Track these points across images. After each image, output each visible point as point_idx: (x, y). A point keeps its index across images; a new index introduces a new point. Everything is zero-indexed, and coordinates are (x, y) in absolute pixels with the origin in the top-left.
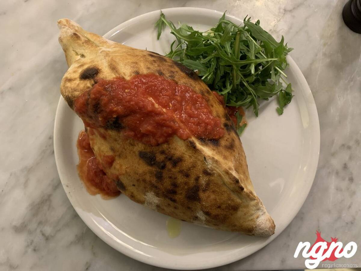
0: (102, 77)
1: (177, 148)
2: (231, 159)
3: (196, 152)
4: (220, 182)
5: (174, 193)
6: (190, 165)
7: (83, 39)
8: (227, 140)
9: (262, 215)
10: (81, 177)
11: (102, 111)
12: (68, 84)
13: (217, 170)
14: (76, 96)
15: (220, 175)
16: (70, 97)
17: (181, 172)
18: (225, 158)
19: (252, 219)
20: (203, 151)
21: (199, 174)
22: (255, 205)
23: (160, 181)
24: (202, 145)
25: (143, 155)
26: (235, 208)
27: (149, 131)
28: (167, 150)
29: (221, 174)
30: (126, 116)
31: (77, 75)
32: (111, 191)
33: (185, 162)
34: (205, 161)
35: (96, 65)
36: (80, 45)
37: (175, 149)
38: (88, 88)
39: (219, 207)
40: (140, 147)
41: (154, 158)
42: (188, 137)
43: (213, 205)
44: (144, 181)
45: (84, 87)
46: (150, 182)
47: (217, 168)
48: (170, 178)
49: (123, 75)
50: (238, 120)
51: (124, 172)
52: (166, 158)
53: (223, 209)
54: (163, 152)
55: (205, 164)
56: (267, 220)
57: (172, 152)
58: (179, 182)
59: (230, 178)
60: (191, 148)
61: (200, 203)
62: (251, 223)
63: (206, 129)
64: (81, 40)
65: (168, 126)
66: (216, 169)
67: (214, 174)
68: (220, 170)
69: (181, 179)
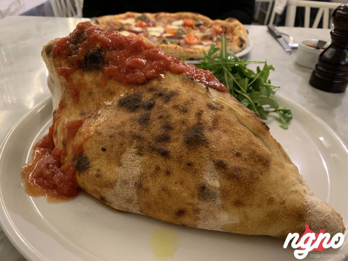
5: (167, 138)
6: (189, 98)
13: (226, 103)
15: (230, 109)
19: (296, 192)
21: (202, 108)
33: (180, 95)
34: (207, 93)
37: (168, 84)
41: (139, 99)
43: (229, 151)
44: (122, 133)
46: (131, 132)
48: (161, 117)
52: (156, 94)
53: (245, 159)
55: (209, 96)
66: (223, 102)
68: (229, 104)
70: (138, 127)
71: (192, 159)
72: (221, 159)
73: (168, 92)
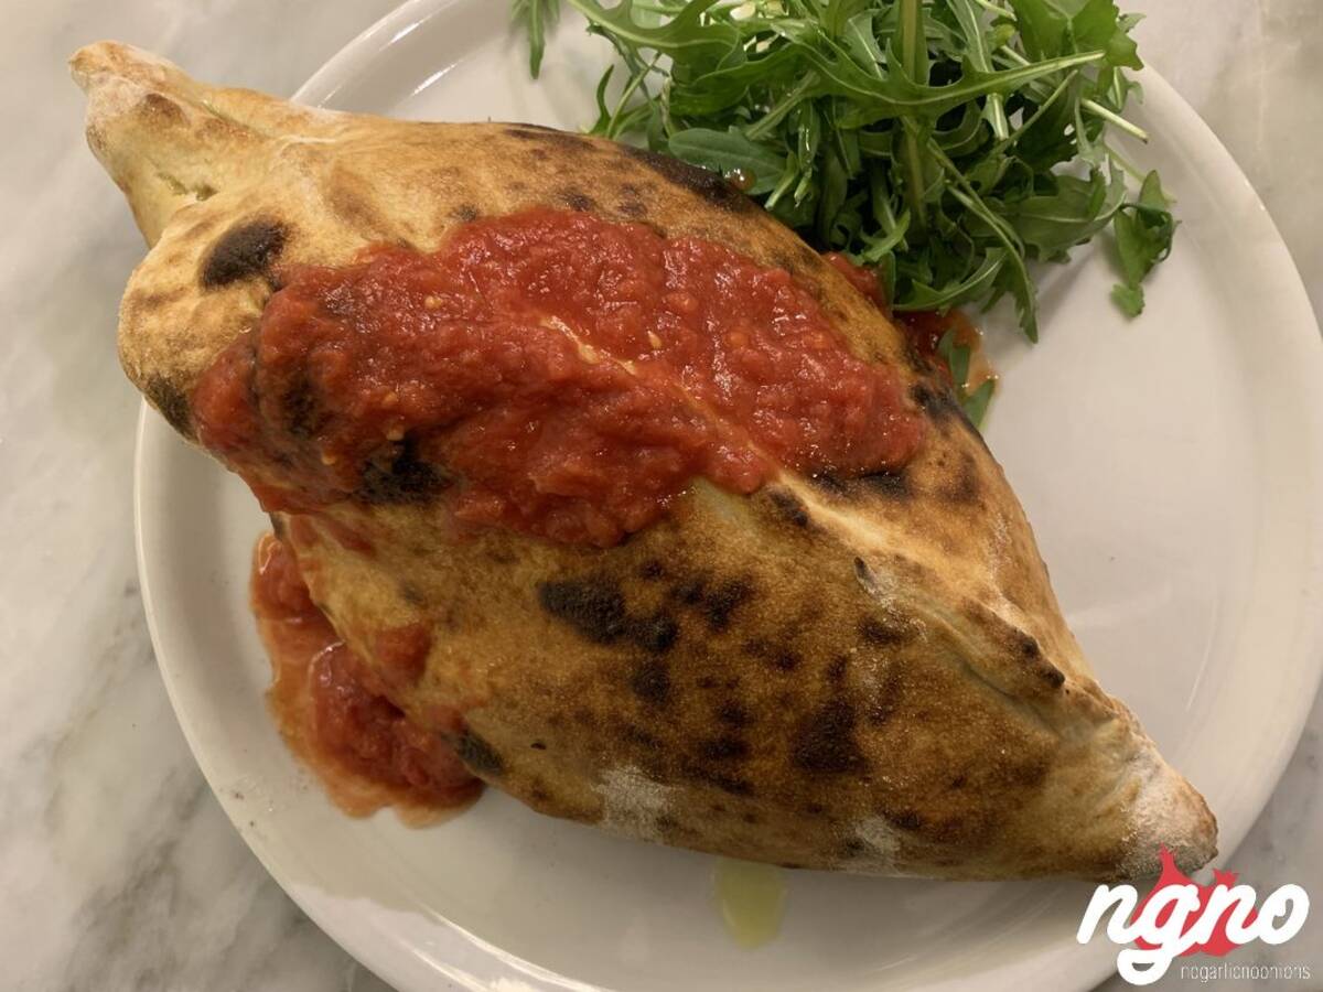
0: (303, 258)
1: (719, 541)
2: (980, 550)
3: (812, 544)
4: (947, 667)
5: (736, 750)
6: (794, 613)
7: (194, 116)
8: (941, 464)
9: (1150, 778)
10: (294, 743)
11: (328, 417)
12: (151, 322)
13: (928, 611)
14: (193, 370)
15: (943, 636)
16: (169, 380)
17: (753, 648)
18: (952, 547)
19: (1110, 811)
20: (846, 532)
21: (844, 646)
22: (1116, 741)
23: (662, 710)
24: (833, 503)
25: (558, 601)
26: (1032, 774)
27: (576, 480)
28: (673, 553)
29: (950, 627)
30: (450, 423)
31: (188, 273)
32: (436, 783)
33: (764, 597)
34: (862, 581)
35: (268, 209)
36: (188, 148)
37: (711, 543)
38: (247, 320)
39: (959, 783)
40: (538, 564)
41: (616, 603)
42: (764, 479)
43: (932, 780)
44: (585, 717)
45: (227, 320)
46: (614, 717)
47: (925, 603)
48: (708, 684)
49: (405, 234)
50: (952, 367)
51: (483, 693)
52: (674, 594)
53: (978, 790)
54: (653, 571)
55: (866, 592)
56: (1176, 801)
57: (699, 563)
58: (752, 699)
59: (996, 641)
60: (784, 526)
61: (867, 780)
62: (1106, 828)
63: (841, 427)
64: (189, 124)
65: (660, 442)
66: (918, 607)
67: (913, 633)
68: (938, 612)
69: (757, 685)
73: (714, 587)
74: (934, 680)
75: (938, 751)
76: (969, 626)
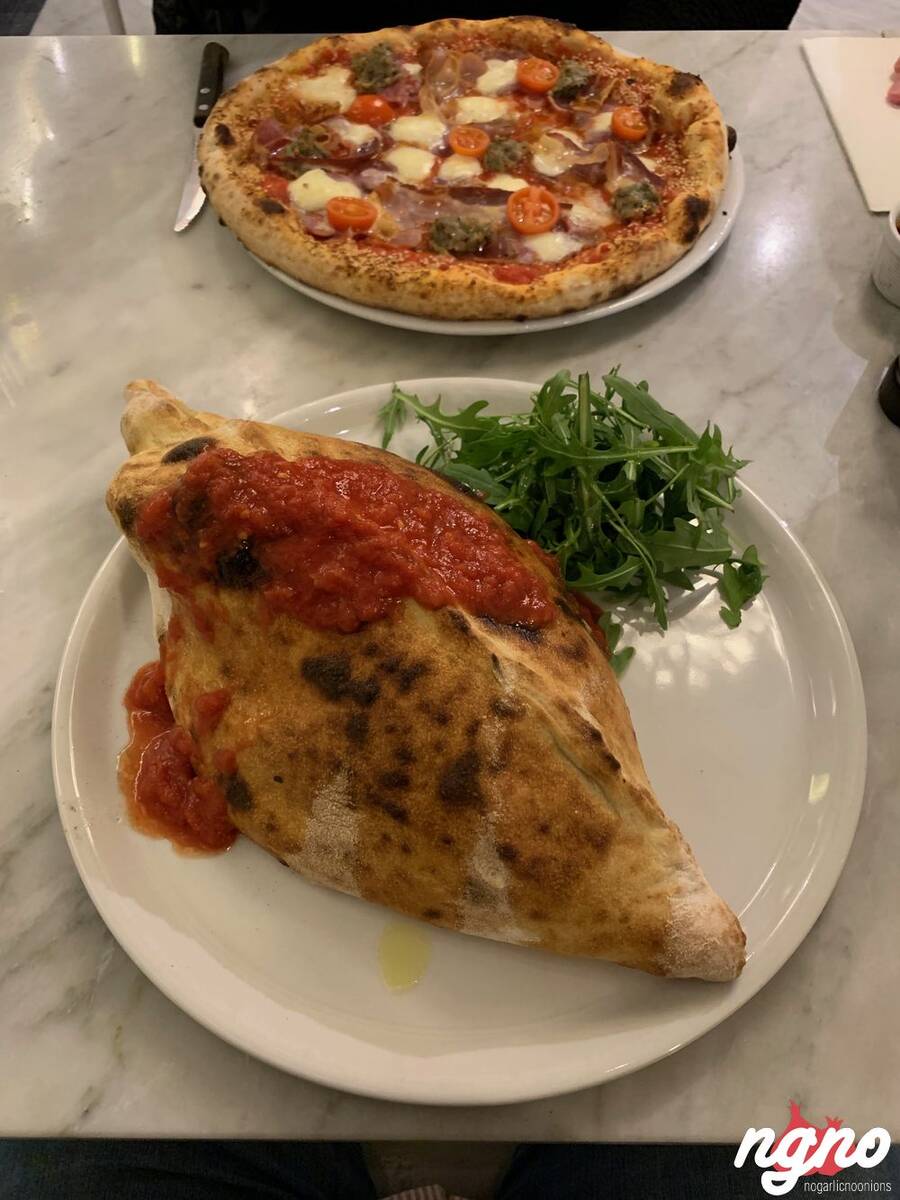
2: (578, 685)
3: (469, 643)
4: (544, 741)
6: (453, 685)
11: (210, 518)
14: (145, 495)
16: (130, 500)
17: (424, 707)
19: (658, 896)
20: (491, 644)
21: (479, 713)
23: (361, 749)
27: (337, 581)
28: (386, 641)
29: (546, 712)
30: (275, 537)
31: (158, 459)
33: (435, 675)
34: (494, 672)
37: (409, 638)
39: (544, 829)
40: (307, 643)
41: (347, 671)
42: (446, 603)
43: (526, 822)
44: (312, 754)
47: (533, 695)
48: (391, 730)
49: (279, 452)
50: (607, 637)
51: (252, 737)
52: (382, 666)
53: (558, 839)
54: (371, 651)
55: (497, 680)
57: (400, 648)
58: (418, 743)
59: (574, 726)
60: (455, 630)
61: (483, 814)
64: (179, 418)
67: (524, 711)
69: (423, 734)
70: (345, 743)
71: (453, 832)
72: (508, 840)
73: (407, 664)
74: (533, 749)
75: (532, 802)
76: (558, 713)
